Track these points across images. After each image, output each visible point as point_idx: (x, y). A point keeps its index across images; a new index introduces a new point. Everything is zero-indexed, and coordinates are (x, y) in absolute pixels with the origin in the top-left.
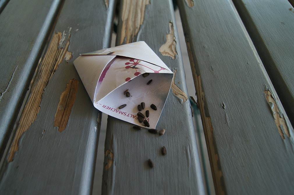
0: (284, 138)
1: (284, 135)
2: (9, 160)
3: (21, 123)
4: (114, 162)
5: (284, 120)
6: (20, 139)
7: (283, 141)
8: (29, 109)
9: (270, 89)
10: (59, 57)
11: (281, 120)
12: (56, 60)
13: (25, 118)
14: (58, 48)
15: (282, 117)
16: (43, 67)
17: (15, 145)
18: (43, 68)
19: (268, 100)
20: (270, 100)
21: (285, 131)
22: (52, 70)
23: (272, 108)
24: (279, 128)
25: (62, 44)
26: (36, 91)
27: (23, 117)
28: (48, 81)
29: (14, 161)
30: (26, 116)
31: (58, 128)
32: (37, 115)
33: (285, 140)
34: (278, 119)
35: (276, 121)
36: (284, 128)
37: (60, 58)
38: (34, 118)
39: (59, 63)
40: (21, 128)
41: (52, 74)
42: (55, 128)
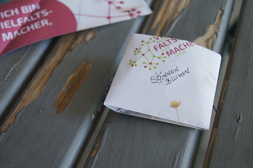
2: (3, 131)
3: (24, 98)
4: (98, 152)
6: (18, 113)
8: (35, 85)
12: (77, 39)
13: (29, 94)
17: (13, 118)
22: (69, 49)
27: (28, 92)
28: (61, 60)
30: (31, 92)
31: (57, 109)
32: (41, 92)
38: (37, 95)
39: (78, 42)
40: (22, 102)
41: (68, 53)
42: (54, 108)
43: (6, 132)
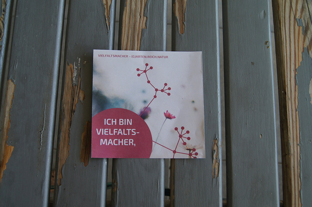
0: (214, 178)
1: (215, 176)
2: (58, 184)
3: (60, 157)
4: (118, 189)
5: (218, 165)
6: (62, 169)
7: (213, 179)
8: (63, 146)
9: (218, 139)
10: (75, 96)
11: (217, 164)
12: (73, 99)
13: (62, 154)
14: (73, 85)
15: (218, 162)
16: (65, 105)
17: (60, 174)
18: (64, 107)
19: (214, 148)
20: (215, 148)
21: (216, 173)
22: (72, 110)
23: (214, 155)
24: (213, 170)
25: (75, 80)
26: (64, 130)
27: (60, 152)
28: (71, 121)
29: (62, 185)
30: (62, 152)
31: (84, 163)
32: (68, 151)
33: (214, 179)
34: (215, 163)
35: (214, 165)
36: (217, 171)
37: (76, 98)
39: (76, 103)
40: (60, 161)
41: (73, 114)
42: (82, 163)
43: (61, 185)
